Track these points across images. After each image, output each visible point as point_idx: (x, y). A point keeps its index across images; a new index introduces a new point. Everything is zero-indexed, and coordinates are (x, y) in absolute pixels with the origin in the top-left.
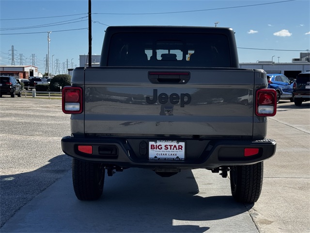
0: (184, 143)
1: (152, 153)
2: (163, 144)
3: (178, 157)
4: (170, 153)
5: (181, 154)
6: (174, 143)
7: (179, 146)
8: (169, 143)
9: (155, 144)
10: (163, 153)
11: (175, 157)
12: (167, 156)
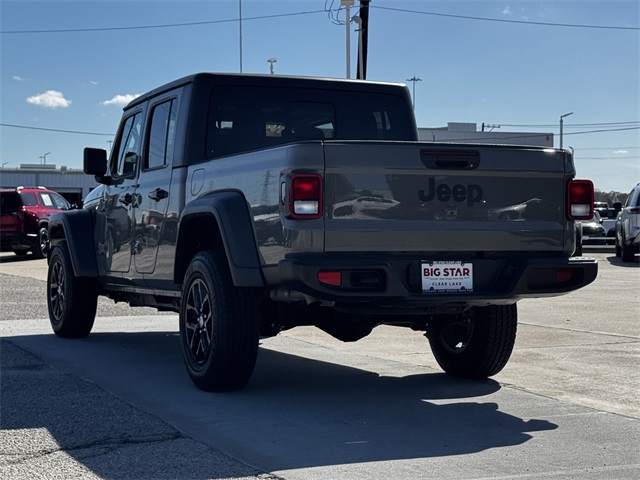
0: (471, 265)
1: (427, 283)
2: (441, 266)
3: (463, 288)
4: (452, 282)
5: (468, 282)
6: (457, 265)
7: (464, 269)
8: (450, 265)
9: (430, 268)
10: (441, 281)
11: (459, 287)
12: (448, 287)
